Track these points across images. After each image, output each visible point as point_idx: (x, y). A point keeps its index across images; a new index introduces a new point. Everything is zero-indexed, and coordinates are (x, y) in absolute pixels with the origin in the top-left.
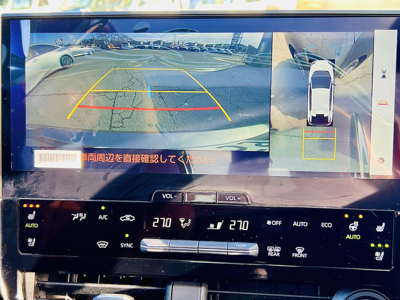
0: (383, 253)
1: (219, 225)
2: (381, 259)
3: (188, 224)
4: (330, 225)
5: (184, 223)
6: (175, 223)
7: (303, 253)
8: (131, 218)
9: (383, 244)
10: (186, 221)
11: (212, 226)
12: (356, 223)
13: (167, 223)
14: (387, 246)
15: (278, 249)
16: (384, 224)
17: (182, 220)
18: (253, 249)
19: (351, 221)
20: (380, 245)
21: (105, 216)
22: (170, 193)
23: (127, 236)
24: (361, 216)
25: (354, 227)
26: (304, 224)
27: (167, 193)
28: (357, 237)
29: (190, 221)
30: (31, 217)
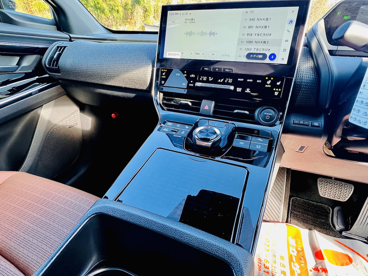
0: (278, 92)
1: (222, 80)
2: (277, 94)
3: (212, 79)
4: (260, 81)
5: (211, 79)
6: (208, 79)
7: (249, 91)
8: (194, 76)
9: (278, 89)
10: (211, 78)
11: (219, 80)
12: (270, 81)
13: (205, 78)
14: (280, 90)
15: (241, 89)
16: (280, 82)
17: (210, 78)
18: (232, 88)
19: (268, 80)
20: (277, 90)
21: (186, 75)
22: (207, 68)
23: (192, 82)
24: (272, 79)
25: (269, 82)
26: (251, 81)
27: (206, 68)
28: (270, 86)
29: (212, 78)
30: (164, 74)
